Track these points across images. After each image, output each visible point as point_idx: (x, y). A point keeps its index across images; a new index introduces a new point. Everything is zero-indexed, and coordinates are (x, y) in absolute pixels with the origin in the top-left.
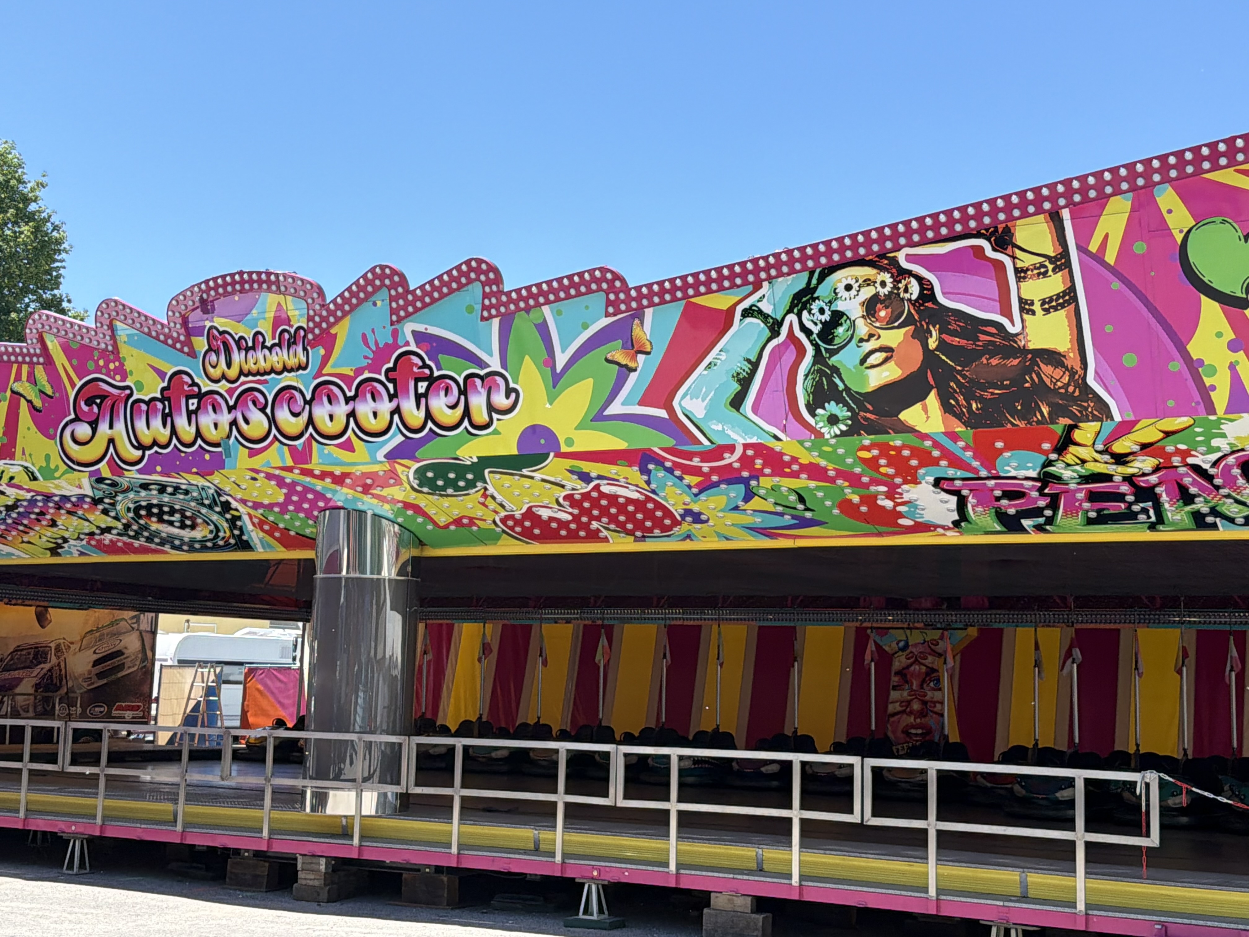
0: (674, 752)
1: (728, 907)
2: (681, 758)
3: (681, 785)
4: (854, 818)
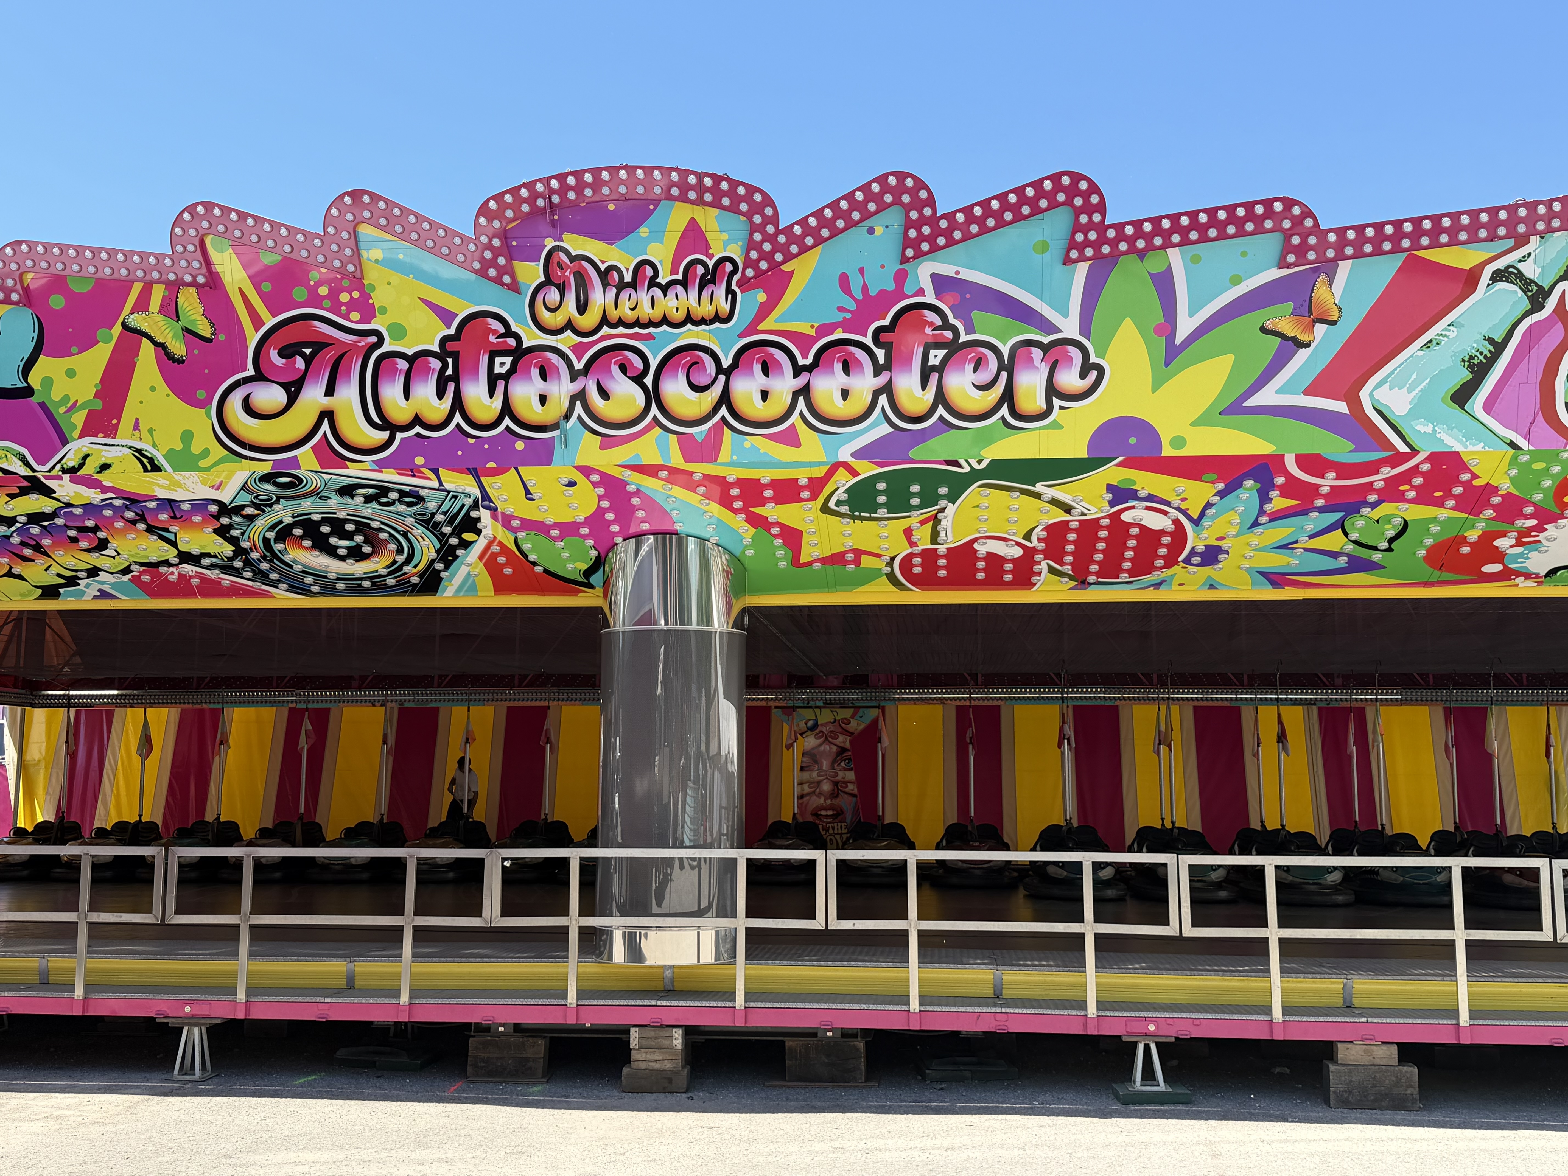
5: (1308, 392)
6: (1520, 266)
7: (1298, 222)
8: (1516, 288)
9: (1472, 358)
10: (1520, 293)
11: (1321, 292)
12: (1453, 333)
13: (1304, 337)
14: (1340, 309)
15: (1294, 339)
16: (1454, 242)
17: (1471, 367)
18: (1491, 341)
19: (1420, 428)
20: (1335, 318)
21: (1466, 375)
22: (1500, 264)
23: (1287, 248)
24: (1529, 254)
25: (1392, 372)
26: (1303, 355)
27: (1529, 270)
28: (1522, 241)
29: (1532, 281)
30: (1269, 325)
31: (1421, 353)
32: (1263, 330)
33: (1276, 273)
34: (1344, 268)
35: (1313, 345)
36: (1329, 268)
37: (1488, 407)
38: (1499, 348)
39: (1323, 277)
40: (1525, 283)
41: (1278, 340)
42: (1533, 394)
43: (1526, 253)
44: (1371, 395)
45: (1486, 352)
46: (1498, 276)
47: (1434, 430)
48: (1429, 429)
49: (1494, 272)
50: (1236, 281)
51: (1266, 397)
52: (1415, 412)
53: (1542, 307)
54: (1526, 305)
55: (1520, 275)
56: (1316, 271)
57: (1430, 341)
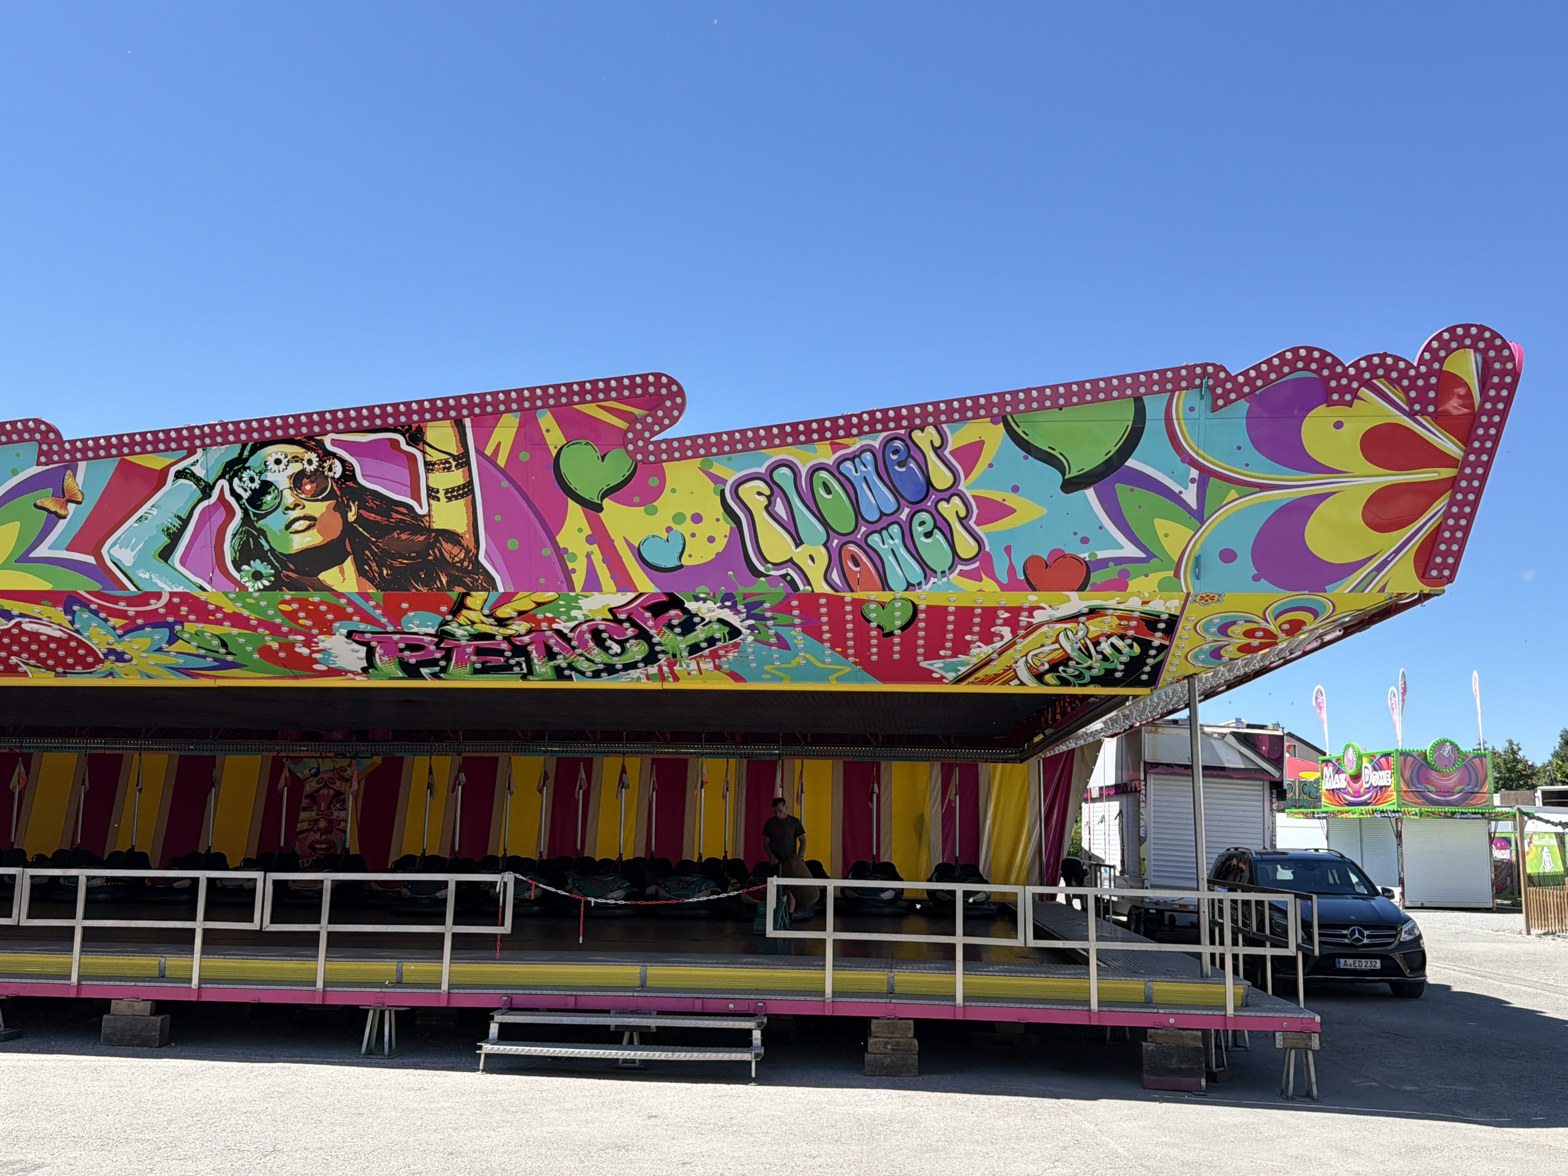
0: (82, 874)
1: (129, 1012)
2: (89, 878)
3: (88, 902)
4: (254, 926)
5: (68, 549)
6: (192, 468)
7: (45, 434)
8: (191, 483)
9: (168, 529)
10: (194, 487)
11: (69, 481)
12: (155, 512)
13: (62, 512)
14: (82, 494)
15: (55, 513)
16: (144, 452)
17: (169, 535)
18: (179, 518)
19: (141, 575)
20: (80, 500)
21: (166, 541)
22: (180, 466)
23: (41, 453)
24: (197, 461)
25: (120, 537)
26: (62, 523)
27: (199, 471)
28: (192, 451)
29: (201, 479)
30: (38, 503)
31: (136, 525)
32: (36, 506)
33: (36, 470)
34: (82, 466)
35: (68, 517)
36: (72, 466)
37: (183, 562)
38: (185, 522)
39: (69, 472)
40: (197, 480)
41: (46, 513)
42: (211, 553)
43: (195, 460)
44: (109, 551)
45: (177, 525)
46: (179, 475)
47: (151, 578)
48: (147, 576)
49: (176, 472)
50: (15, 473)
51: (42, 551)
52: (136, 565)
53: (210, 496)
54: (199, 494)
55: (193, 475)
56: (66, 468)
57: (141, 517)
